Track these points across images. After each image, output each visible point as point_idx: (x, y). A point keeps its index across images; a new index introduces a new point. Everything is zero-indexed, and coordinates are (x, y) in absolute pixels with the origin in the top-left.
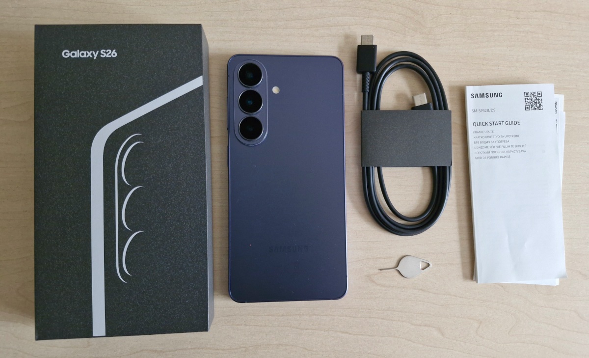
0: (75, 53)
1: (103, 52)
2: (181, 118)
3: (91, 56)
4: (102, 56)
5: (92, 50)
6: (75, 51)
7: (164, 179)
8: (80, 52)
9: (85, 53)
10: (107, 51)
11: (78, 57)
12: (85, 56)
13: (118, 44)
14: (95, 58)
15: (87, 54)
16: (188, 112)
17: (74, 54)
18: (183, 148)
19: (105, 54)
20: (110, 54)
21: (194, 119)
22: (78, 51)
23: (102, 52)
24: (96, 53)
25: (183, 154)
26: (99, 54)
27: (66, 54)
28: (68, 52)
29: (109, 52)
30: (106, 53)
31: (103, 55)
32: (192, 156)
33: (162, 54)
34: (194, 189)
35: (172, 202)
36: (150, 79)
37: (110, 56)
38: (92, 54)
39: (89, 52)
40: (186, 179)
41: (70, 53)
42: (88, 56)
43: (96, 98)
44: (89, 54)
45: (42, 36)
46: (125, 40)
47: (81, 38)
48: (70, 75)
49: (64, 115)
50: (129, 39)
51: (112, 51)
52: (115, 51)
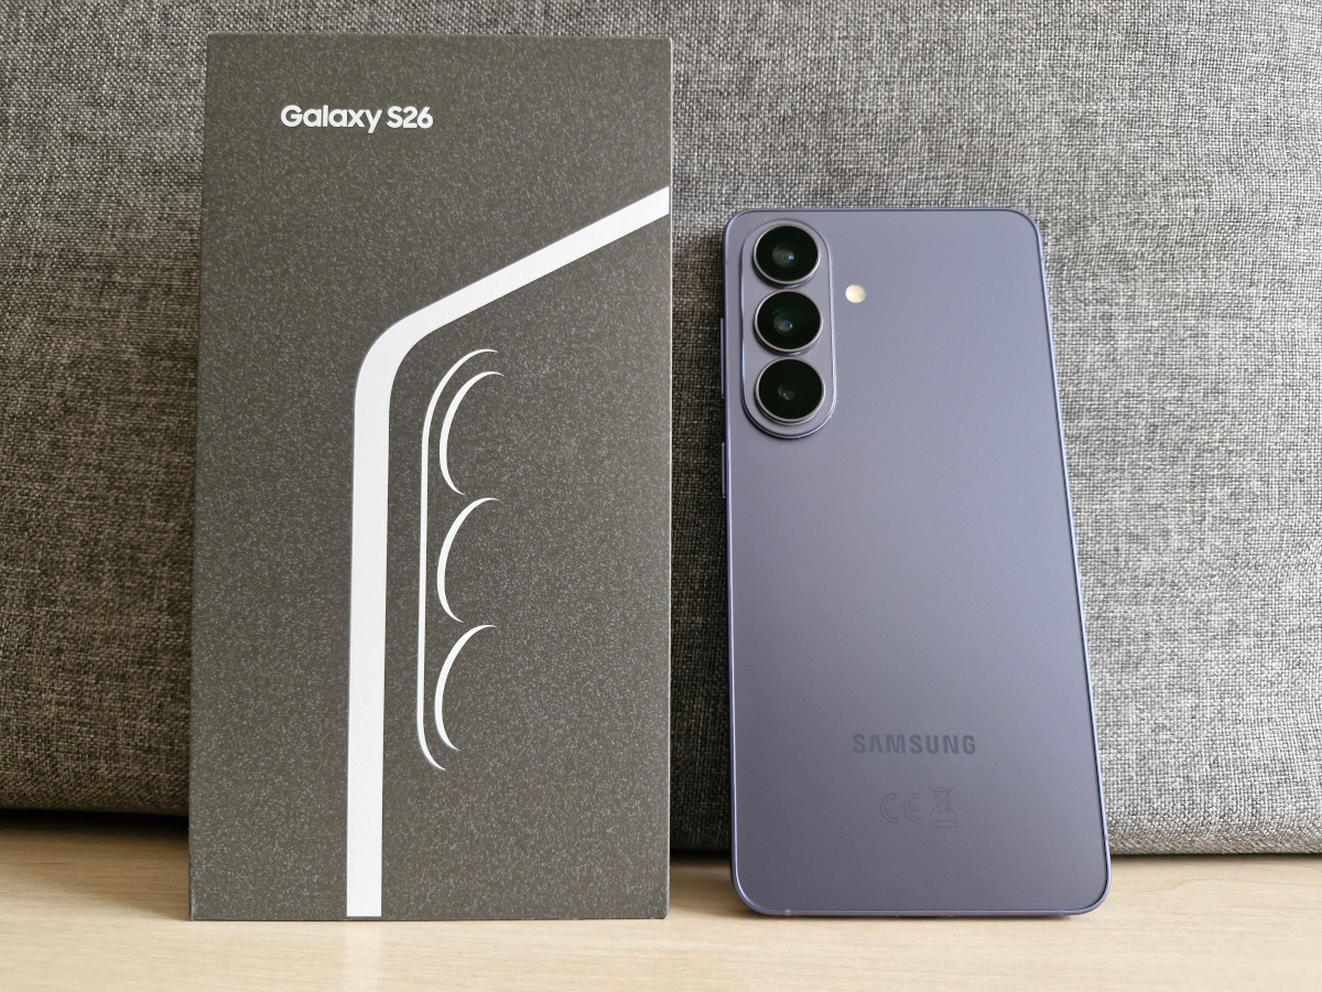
0: (318, 113)
1: (395, 112)
2: (606, 306)
3: (361, 125)
4: (390, 124)
5: (364, 108)
6: (316, 108)
7: (554, 478)
8: (330, 111)
9: (344, 113)
10: (406, 110)
11: (325, 124)
12: (343, 123)
13: (437, 90)
14: (371, 131)
15: (349, 118)
16: (627, 291)
17: (312, 118)
18: (610, 393)
19: (399, 118)
20: (415, 120)
21: (641, 310)
22: (326, 107)
23: (390, 112)
24: (373, 115)
25: (608, 411)
26: (385, 117)
27: (293, 116)
28: (298, 110)
29: (410, 113)
30: (403, 115)
31: (395, 121)
32: (633, 416)
33: (559, 121)
34: (637, 512)
35: (575, 544)
36: (524, 193)
37: (414, 126)
38: (364, 119)
39: (356, 112)
40: (616, 481)
41: (302, 113)
42: (351, 124)
43: (371, 241)
44: (356, 118)
45: (227, 64)
46: (455, 80)
47: (335, 70)
48: (300, 175)
49: (283, 287)
50: (466, 76)
51: (419, 111)
52: (429, 112)
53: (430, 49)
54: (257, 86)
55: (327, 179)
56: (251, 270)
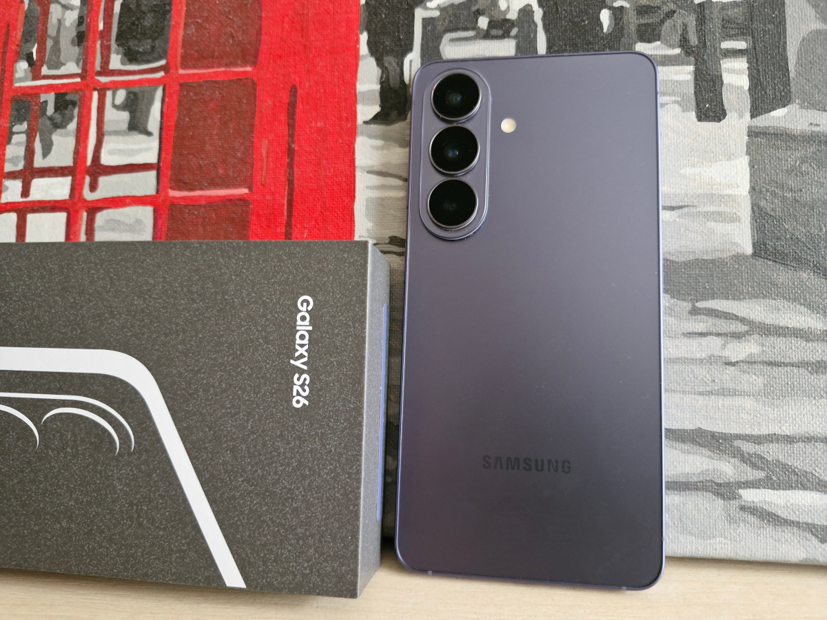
0: (307, 322)
1: (305, 379)
2: (161, 533)
3: (297, 354)
4: (297, 376)
5: (308, 357)
6: (310, 321)
7: (49, 488)
8: (307, 331)
9: (306, 341)
10: (306, 388)
11: (298, 328)
12: (298, 341)
13: (321, 412)
14: (292, 362)
15: (301, 346)
16: (172, 550)
17: (303, 318)
18: (103, 532)
19: (301, 382)
20: (298, 394)
21: (159, 559)
22: (310, 328)
23: (305, 376)
24: (303, 363)
25: (92, 530)
26: (301, 372)
27: (305, 304)
28: (310, 308)
29: (304, 391)
30: (302, 386)
31: (298, 379)
32: (88, 547)
33: (295, 505)
34: (27, 545)
35: (8, 500)
36: (242, 476)
37: (295, 394)
38: (302, 356)
39: (306, 351)
40: (46, 532)
41: (307, 311)
42: (297, 347)
43: (211, 362)
44: (302, 351)
45: (346, 255)
46: (328, 425)
47: (338, 335)
48: (261, 310)
49: (184, 300)
50: (330, 434)
51: (305, 398)
52: (304, 405)
53: (352, 406)
54: (329, 278)
55: (257, 330)
56: (197, 277)
